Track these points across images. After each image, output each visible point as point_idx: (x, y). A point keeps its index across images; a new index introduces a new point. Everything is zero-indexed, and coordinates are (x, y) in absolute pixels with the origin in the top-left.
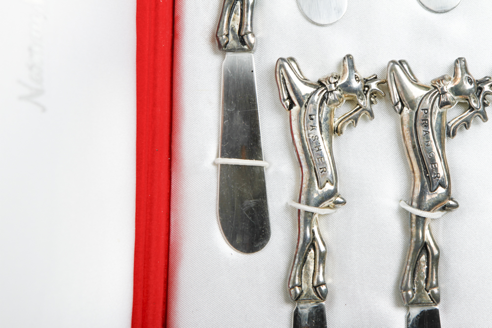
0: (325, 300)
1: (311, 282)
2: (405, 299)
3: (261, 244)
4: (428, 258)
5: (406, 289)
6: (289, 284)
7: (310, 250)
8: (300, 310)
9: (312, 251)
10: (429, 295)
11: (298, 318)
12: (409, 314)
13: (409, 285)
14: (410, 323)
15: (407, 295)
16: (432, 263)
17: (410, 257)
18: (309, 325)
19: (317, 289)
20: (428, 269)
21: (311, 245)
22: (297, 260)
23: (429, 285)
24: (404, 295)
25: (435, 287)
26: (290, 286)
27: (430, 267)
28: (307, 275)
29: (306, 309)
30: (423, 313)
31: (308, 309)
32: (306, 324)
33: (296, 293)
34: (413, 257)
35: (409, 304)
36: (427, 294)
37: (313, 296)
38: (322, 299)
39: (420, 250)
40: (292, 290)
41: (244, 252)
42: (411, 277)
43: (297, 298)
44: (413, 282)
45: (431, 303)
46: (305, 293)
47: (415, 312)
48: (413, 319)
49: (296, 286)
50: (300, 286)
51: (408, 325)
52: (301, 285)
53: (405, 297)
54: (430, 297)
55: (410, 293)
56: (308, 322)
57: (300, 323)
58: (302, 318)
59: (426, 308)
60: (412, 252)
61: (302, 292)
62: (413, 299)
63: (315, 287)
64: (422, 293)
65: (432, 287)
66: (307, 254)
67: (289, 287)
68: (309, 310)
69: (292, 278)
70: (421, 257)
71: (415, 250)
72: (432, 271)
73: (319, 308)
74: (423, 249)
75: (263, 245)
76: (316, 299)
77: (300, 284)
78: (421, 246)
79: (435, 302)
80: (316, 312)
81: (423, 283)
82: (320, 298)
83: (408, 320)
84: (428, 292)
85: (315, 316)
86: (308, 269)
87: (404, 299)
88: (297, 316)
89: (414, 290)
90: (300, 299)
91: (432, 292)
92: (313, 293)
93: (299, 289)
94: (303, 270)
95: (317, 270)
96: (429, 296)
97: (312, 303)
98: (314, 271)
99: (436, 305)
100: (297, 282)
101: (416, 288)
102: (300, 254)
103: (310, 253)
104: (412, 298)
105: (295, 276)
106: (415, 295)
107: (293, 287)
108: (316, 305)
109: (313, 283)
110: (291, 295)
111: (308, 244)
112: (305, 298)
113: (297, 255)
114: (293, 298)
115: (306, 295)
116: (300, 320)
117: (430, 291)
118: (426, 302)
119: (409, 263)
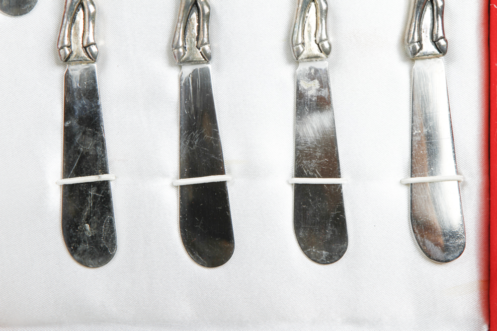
0: (95, 61)
1: (81, 43)
2: (177, 57)
3: (29, 6)
4: (199, 16)
5: (177, 47)
6: (58, 45)
7: (79, 10)
8: (70, 72)
9: (81, 10)
10: (201, 52)
11: (69, 80)
12: (182, 73)
13: (181, 43)
14: (183, 82)
15: (179, 53)
16: (203, 20)
17: (181, 15)
18: (81, 88)
19: (87, 49)
20: (199, 27)
21: (79, 4)
22: (65, 20)
23: (200, 42)
24: (176, 53)
25: (206, 44)
26: (59, 46)
27: (201, 24)
28: (76, 35)
29: (77, 71)
30: (195, 71)
31: (79, 70)
32: (77, 87)
33: (65, 53)
34: (183, 14)
35: (181, 63)
36: (199, 51)
37: (83, 57)
38: (92, 60)
39: (190, 7)
40: (61, 50)
41: (12, 15)
42: (182, 35)
43: (67, 59)
44: (184, 40)
45: (203, 61)
46: (75, 53)
47: (188, 70)
48: (186, 78)
49: (65, 46)
50: (69, 47)
51: (180, 84)
52: (71, 45)
53: (176, 55)
54: (202, 54)
55: (181, 50)
56: (79, 85)
57: (72, 85)
58: (74, 80)
59: (199, 67)
60: (182, 9)
61: (71, 53)
62: (185, 57)
63: (85, 48)
64: (194, 51)
65: (203, 44)
66: (76, 13)
67: (58, 48)
68: (80, 72)
69: (61, 39)
70: (192, 14)
71: (186, 7)
72: (203, 28)
73: (91, 70)
74: (193, 5)
75: (31, 7)
76: (86, 60)
77: (69, 45)
78: (191, 2)
79: (207, 59)
80: (88, 74)
81: (194, 40)
82: (91, 58)
83: (181, 80)
84: (199, 49)
85: (86, 77)
86: (77, 30)
87: (175, 57)
88: (67, 78)
89: (185, 48)
90: (70, 60)
91: (204, 50)
92: (83, 54)
93: (69, 50)
94: (72, 31)
95: (87, 30)
96: (200, 54)
97: (83, 64)
98: (84, 31)
99: (208, 63)
100: (66, 43)
101: (187, 46)
102: (68, 14)
103: (78, 13)
104: (183, 56)
105: (64, 36)
106: (186, 52)
107: (62, 48)
108: (87, 67)
109: (82, 44)
110: (60, 55)
111: (76, 3)
112: (75, 59)
113: (66, 14)
114: (63, 59)
115: (76, 55)
116: (71, 82)
117: (201, 48)
118: (197, 60)
119: (180, 21)
